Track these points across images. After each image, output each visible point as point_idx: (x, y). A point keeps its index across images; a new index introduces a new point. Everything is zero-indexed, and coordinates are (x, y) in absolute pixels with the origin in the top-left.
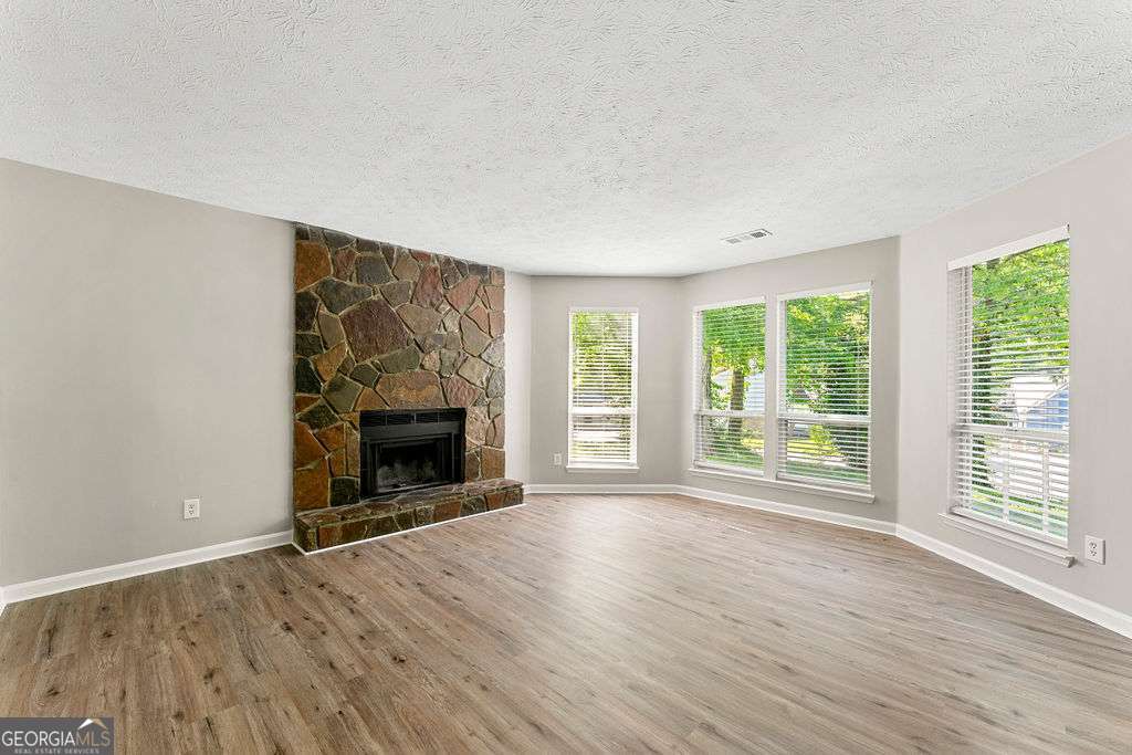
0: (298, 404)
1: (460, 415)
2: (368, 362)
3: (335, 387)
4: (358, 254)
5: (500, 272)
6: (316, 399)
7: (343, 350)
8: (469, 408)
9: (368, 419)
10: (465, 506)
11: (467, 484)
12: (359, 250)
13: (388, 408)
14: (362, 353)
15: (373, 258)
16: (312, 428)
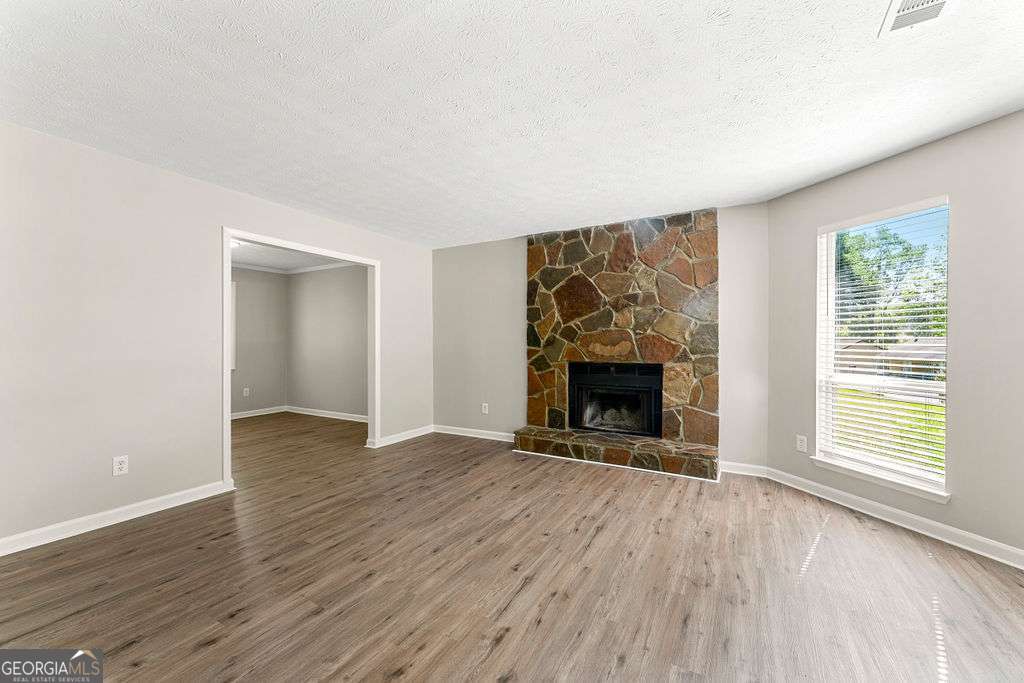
0: (530, 354)
1: (656, 371)
2: (572, 324)
3: (550, 342)
4: (564, 243)
5: (710, 214)
6: (538, 351)
7: (554, 316)
8: (668, 365)
9: (574, 368)
11: (663, 441)
12: (565, 240)
13: (587, 360)
14: (567, 318)
15: (574, 244)
16: (538, 370)
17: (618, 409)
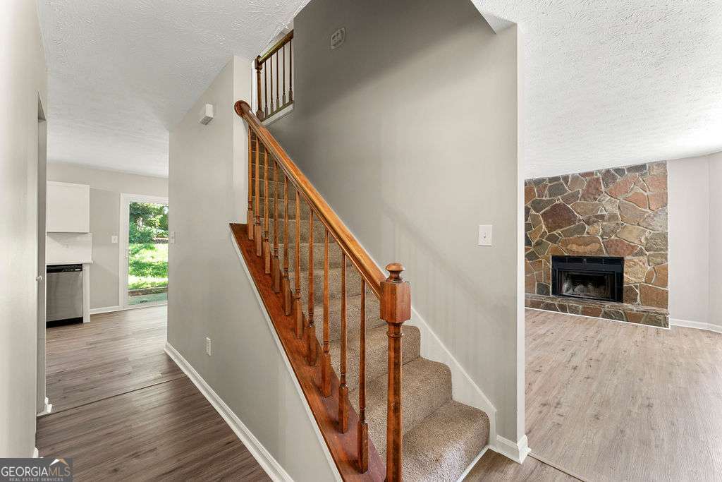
1: (619, 261)
2: (555, 232)
3: (539, 244)
4: (549, 184)
5: (661, 164)
6: (531, 249)
7: (542, 228)
8: (627, 258)
9: (556, 259)
10: (605, 313)
11: (625, 304)
12: (550, 182)
13: (565, 254)
14: (551, 229)
15: (556, 184)
16: (530, 260)
17: (585, 285)
